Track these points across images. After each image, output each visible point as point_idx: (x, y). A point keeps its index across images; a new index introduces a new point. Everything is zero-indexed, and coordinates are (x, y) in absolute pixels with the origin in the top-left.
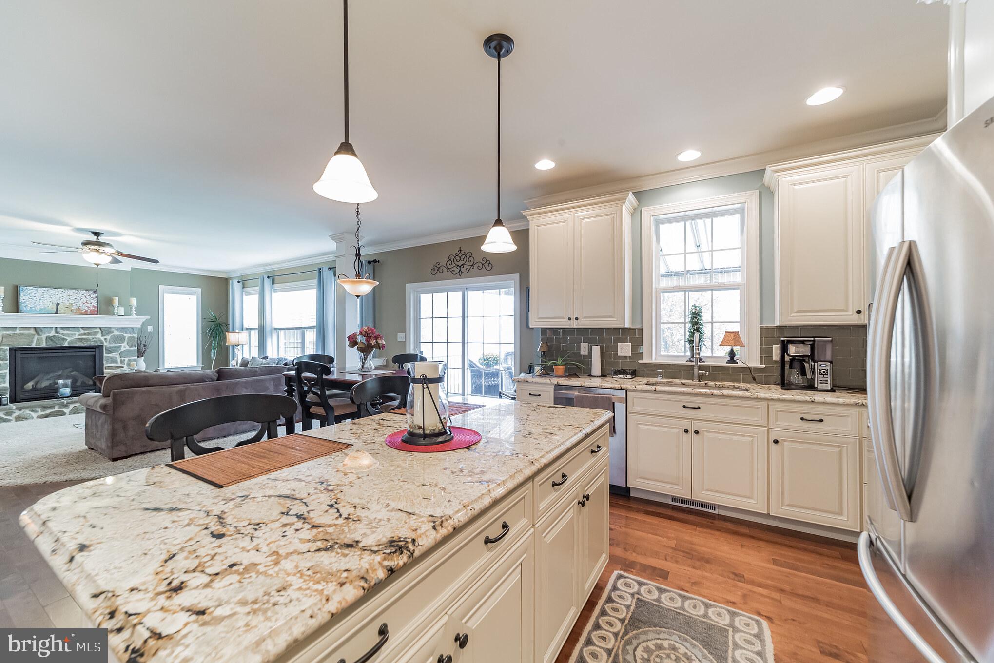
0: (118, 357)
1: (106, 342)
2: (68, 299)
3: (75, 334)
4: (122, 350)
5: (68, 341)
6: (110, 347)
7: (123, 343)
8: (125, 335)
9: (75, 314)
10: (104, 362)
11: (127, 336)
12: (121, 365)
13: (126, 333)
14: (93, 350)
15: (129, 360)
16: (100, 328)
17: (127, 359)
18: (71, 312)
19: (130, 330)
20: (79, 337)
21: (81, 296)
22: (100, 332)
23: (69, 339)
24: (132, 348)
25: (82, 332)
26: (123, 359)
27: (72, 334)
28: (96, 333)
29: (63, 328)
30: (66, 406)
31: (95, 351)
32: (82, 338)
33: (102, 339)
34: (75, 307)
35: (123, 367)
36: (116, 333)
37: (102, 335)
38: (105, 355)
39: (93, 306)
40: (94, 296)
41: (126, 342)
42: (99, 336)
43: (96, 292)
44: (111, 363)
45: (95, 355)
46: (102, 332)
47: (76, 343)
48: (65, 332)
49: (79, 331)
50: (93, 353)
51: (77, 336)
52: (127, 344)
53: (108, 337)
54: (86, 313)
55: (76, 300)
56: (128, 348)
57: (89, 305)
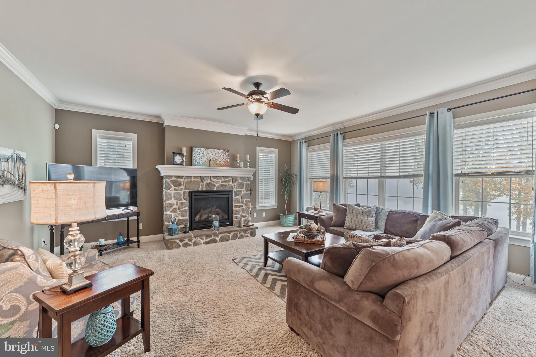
0: (240, 198)
1: (235, 187)
2: (215, 157)
3: (220, 182)
4: (242, 194)
5: (216, 186)
6: (237, 191)
7: (243, 188)
8: (244, 182)
9: (218, 166)
10: (234, 203)
11: (245, 183)
12: (242, 205)
13: (245, 181)
14: (228, 193)
15: (246, 201)
16: (232, 177)
17: (245, 200)
18: (216, 166)
19: (247, 178)
20: (223, 184)
21: (221, 154)
22: (232, 180)
23: (217, 185)
24: (247, 192)
25: (223, 180)
26: (243, 200)
27: (218, 182)
28: (230, 181)
29: (214, 177)
30: (217, 235)
31: (229, 194)
32: (223, 185)
33: (233, 185)
34: (218, 162)
35: (243, 206)
36: (240, 181)
37: (233, 183)
38: (234, 197)
39: (227, 161)
40: (227, 154)
41: (244, 188)
42: (231, 183)
43: (228, 151)
44: (237, 203)
45: (229, 197)
46: (233, 180)
47: (220, 188)
48: (215, 180)
49: (221, 179)
50: (228, 196)
51: (221, 183)
52: (245, 189)
53: (236, 184)
54: (224, 166)
55: (219, 157)
56: (245, 192)
57: (225, 160)
